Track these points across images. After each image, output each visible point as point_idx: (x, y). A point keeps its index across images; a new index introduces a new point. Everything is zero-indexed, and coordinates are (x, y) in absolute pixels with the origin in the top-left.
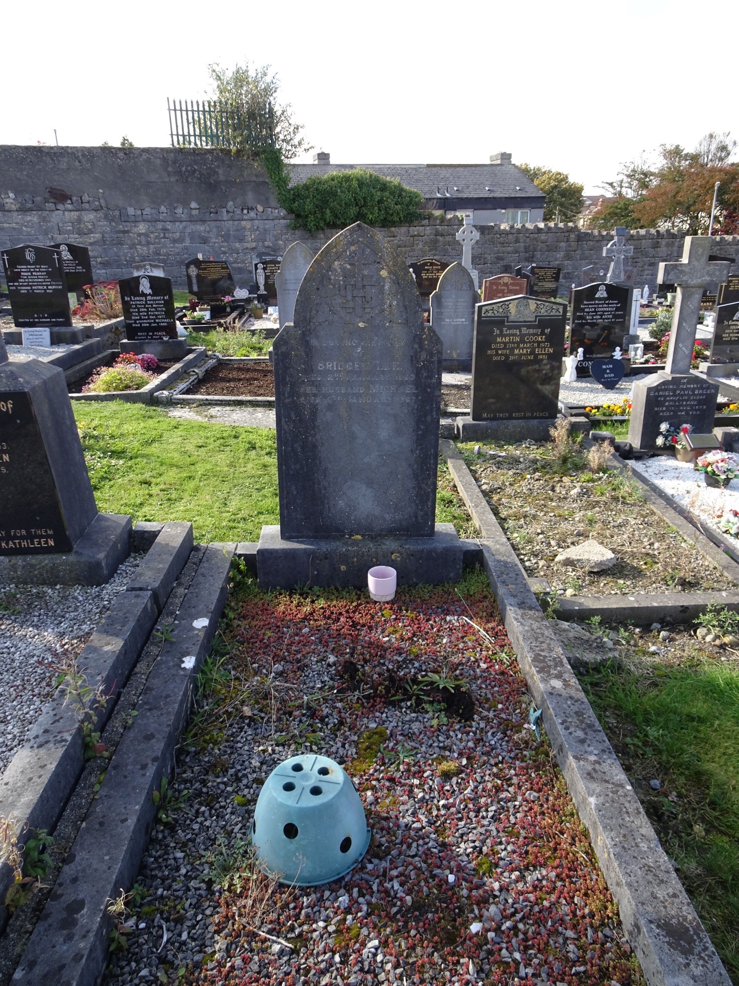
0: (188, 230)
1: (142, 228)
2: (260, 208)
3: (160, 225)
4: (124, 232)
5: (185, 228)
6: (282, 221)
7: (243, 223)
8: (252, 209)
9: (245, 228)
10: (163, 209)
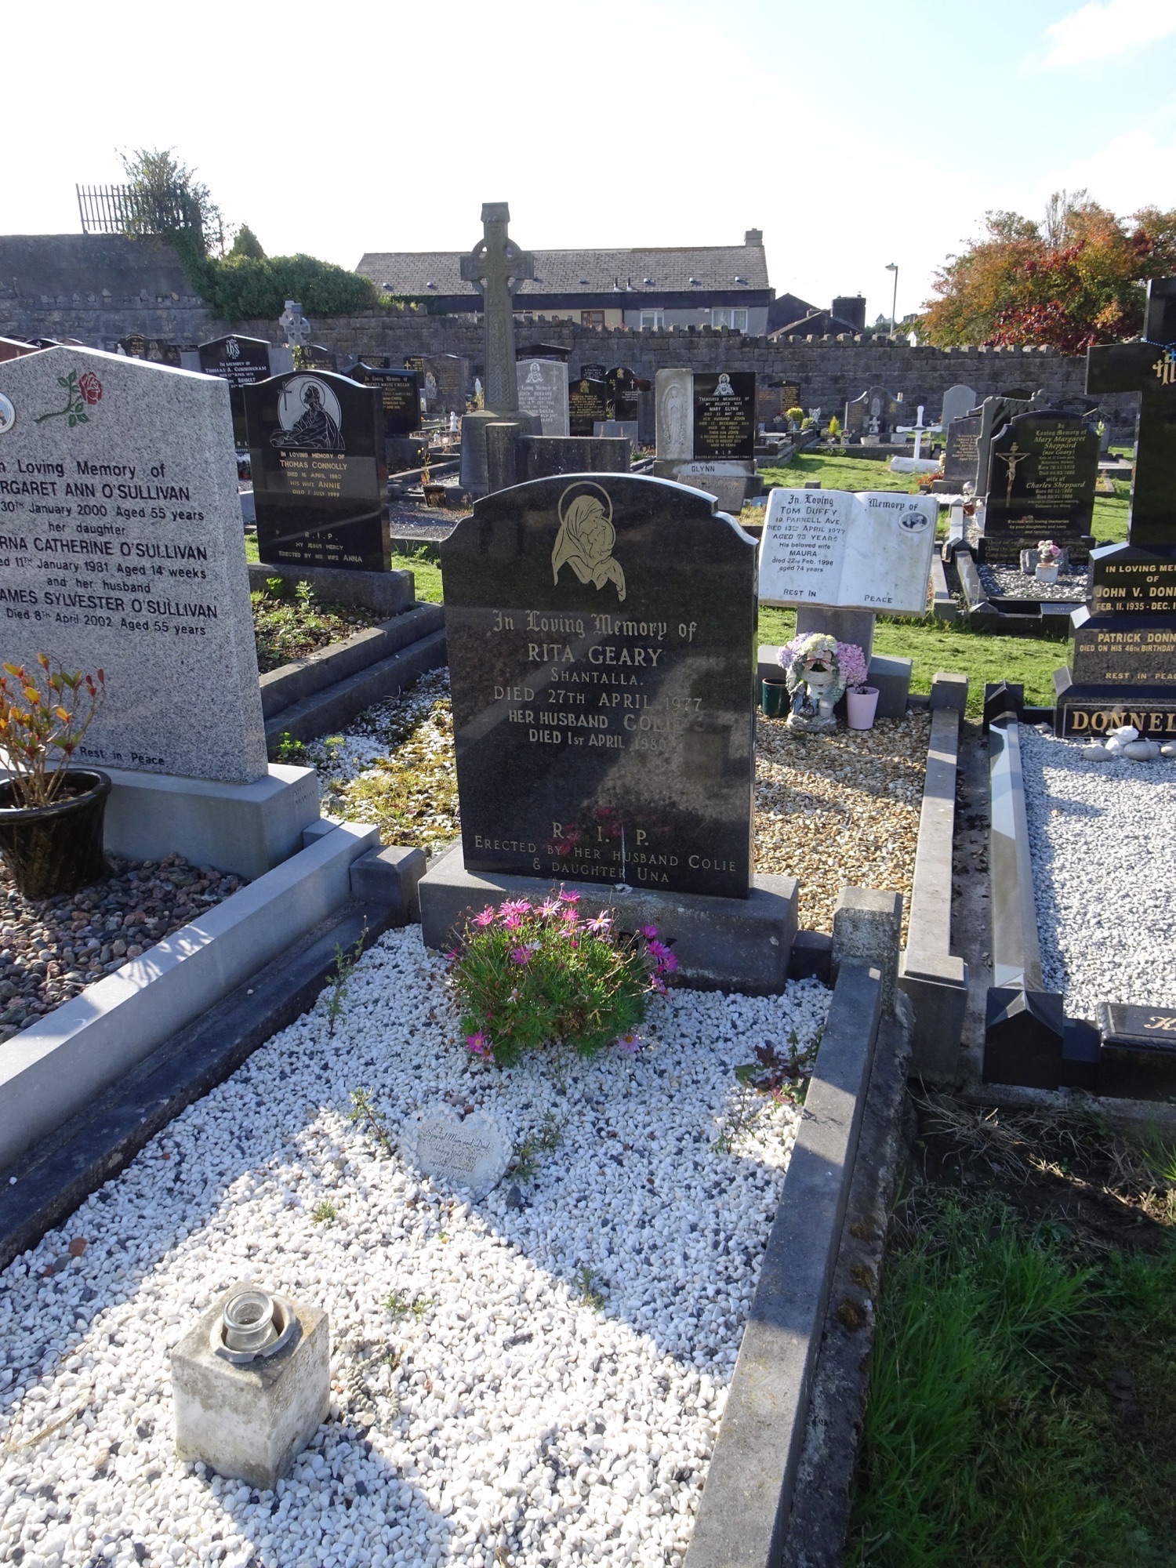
0: (103, 319)
1: (56, 316)
2: (175, 296)
3: (73, 314)
4: (42, 320)
6: (202, 311)
7: (159, 312)
8: (167, 297)
9: (160, 317)
10: (75, 297)
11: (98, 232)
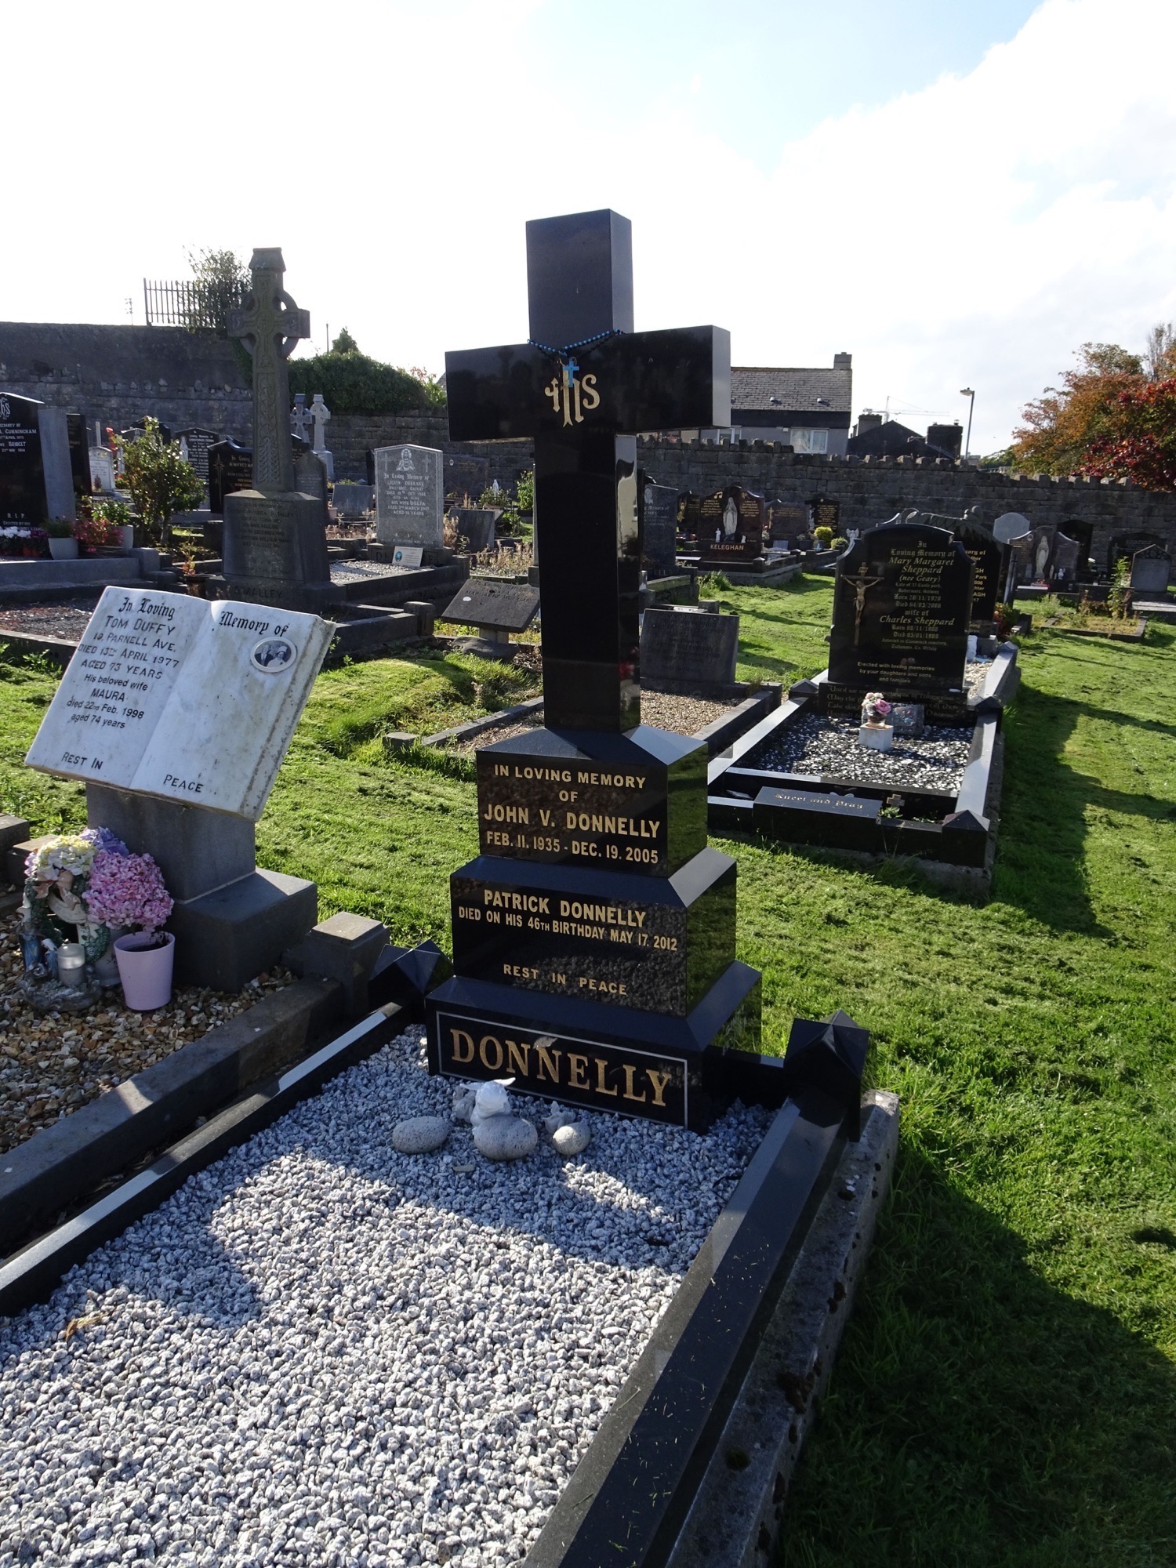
0: (157, 407)
1: (114, 402)
2: (228, 388)
3: (130, 401)
4: (100, 406)
5: (153, 404)
7: (211, 403)
8: (220, 389)
9: (212, 408)
10: (133, 385)
11: (160, 324)
